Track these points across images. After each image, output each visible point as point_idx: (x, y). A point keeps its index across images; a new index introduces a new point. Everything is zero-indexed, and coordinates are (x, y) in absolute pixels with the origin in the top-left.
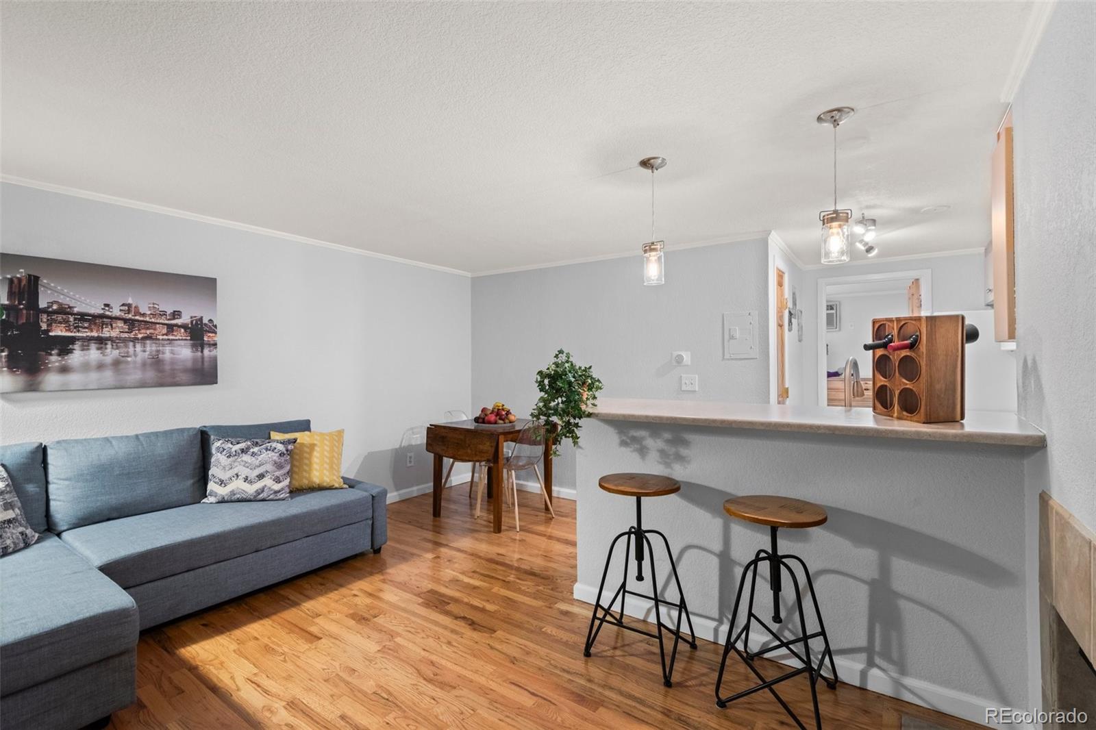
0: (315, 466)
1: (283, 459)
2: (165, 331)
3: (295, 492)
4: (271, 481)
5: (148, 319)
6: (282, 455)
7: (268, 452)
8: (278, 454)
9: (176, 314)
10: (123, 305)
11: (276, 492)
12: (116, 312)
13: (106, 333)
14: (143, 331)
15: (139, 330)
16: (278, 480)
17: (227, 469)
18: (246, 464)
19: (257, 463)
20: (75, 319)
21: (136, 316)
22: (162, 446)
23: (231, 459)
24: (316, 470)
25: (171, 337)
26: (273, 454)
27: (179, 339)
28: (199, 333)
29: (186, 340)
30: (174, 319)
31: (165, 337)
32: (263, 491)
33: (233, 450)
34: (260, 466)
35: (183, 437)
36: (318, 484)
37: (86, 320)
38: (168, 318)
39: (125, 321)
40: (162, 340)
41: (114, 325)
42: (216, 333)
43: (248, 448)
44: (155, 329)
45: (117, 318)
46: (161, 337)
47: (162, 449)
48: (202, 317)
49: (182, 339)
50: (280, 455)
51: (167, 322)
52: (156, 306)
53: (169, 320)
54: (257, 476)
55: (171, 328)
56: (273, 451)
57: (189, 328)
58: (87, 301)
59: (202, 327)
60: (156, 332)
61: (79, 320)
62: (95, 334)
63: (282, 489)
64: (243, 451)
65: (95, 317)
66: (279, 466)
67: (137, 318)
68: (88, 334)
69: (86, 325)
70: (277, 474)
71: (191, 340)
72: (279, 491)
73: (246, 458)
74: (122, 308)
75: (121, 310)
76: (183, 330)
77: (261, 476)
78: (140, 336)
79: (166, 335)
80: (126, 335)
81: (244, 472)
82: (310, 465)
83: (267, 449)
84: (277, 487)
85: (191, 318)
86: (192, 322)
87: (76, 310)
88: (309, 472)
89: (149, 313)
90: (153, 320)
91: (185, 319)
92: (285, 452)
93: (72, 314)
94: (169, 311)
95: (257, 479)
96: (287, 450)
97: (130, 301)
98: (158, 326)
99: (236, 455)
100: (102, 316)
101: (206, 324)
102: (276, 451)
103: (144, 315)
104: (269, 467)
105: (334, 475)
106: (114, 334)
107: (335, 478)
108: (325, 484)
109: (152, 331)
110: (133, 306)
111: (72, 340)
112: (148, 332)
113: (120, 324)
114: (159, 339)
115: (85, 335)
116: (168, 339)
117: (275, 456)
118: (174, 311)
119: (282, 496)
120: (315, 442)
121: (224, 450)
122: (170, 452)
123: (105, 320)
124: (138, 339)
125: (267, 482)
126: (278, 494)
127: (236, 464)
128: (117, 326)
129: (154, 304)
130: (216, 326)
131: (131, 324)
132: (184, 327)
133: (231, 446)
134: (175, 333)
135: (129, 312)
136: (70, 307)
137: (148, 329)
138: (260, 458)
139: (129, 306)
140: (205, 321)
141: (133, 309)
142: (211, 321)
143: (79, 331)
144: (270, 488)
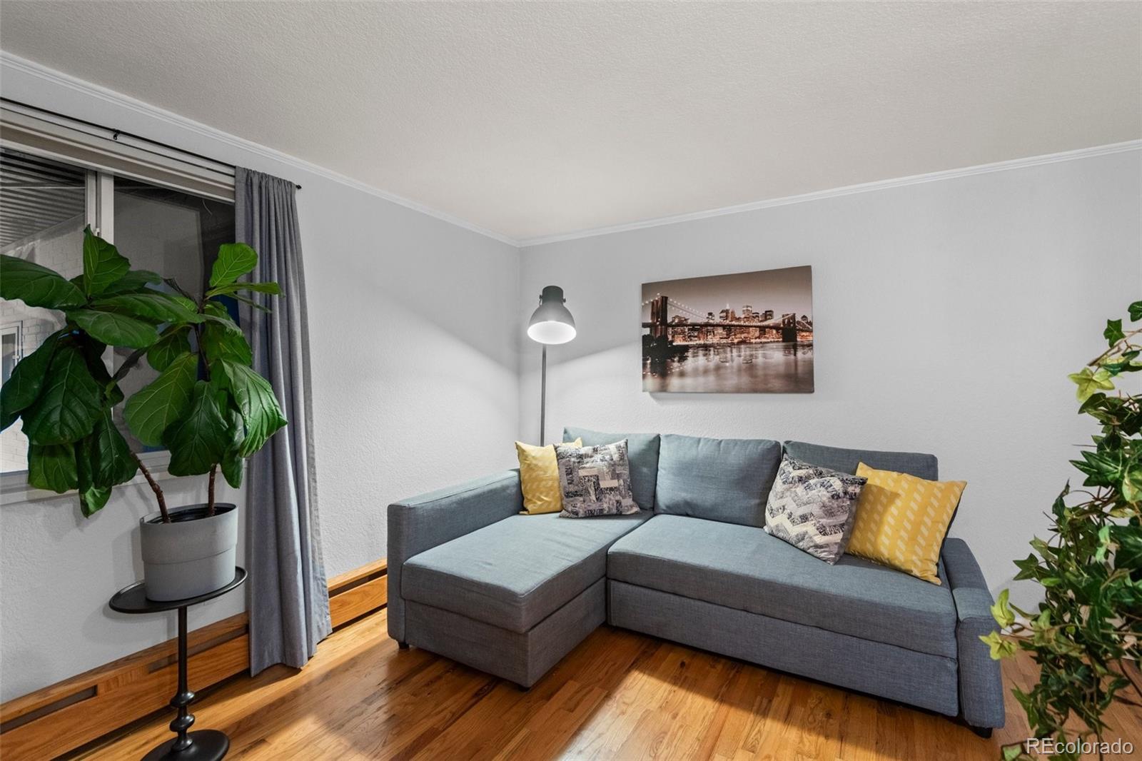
0: (886, 529)
1: (835, 504)
2: (757, 334)
3: (848, 556)
4: (814, 528)
5: (742, 323)
6: (835, 497)
7: (822, 489)
8: (829, 495)
9: (768, 315)
10: (722, 312)
11: (817, 546)
12: (717, 320)
13: (711, 340)
14: (738, 336)
15: (735, 335)
16: (822, 531)
17: (778, 497)
18: (796, 499)
19: (805, 499)
20: (689, 330)
21: (732, 321)
22: (735, 455)
23: (786, 486)
24: (886, 535)
25: (763, 340)
26: (825, 493)
27: (771, 342)
28: (791, 333)
29: (778, 342)
30: (766, 319)
31: (758, 340)
32: (803, 539)
33: (791, 476)
34: (807, 503)
35: (757, 449)
36: (888, 559)
37: (696, 330)
38: (760, 319)
39: (724, 327)
40: (756, 343)
41: (715, 332)
42: (811, 331)
43: (808, 477)
44: (749, 333)
45: (718, 325)
46: (753, 341)
47: (735, 458)
48: (794, 314)
49: (774, 342)
50: (833, 496)
51: (759, 324)
52: (749, 308)
53: (761, 321)
54: (801, 517)
55: (763, 330)
56: (827, 488)
57: (781, 328)
58: (696, 314)
59: (795, 326)
60: (750, 336)
61: (692, 330)
62: (702, 342)
63: (827, 545)
64: (801, 479)
65: (702, 326)
66: (829, 513)
67: (734, 323)
68: (698, 342)
69: (696, 334)
70: (824, 521)
71: (783, 341)
72: (821, 547)
73: (800, 489)
74: (722, 315)
75: (721, 317)
76: (774, 331)
77: (804, 518)
78: (736, 341)
79: (759, 338)
80: (724, 341)
81: (791, 507)
82: (879, 524)
83: (822, 485)
84: (820, 539)
85: (783, 316)
86: (784, 322)
87: (689, 322)
88: (877, 534)
89: (743, 316)
90: (747, 324)
91: (777, 319)
92: (842, 494)
93: (687, 326)
94: (761, 312)
95: (800, 519)
96: (846, 493)
97: (728, 308)
98: (751, 329)
99: (791, 483)
100: (707, 325)
101: (799, 323)
102: (830, 489)
103: (739, 319)
104: (816, 509)
105: (915, 553)
106: (715, 340)
107: (914, 558)
108: (897, 563)
109: (746, 335)
110: (730, 312)
111: (686, 348)
112: (743, 336)
113: (720, 330)
114: (751, 343)
115: (695, 343)
116: (761, 343)
117: (824, 495)
118: (766, 312)
119: (823, 555)
120: (900, 492)
121: (784, 473)
122: (740, 464)
123: (709, 328)
124: (733, 344)
125: (810, 528)
126: (819, 550)
127: (788, 494)
128: (718, 333)
129: (747, 307)
130: (810, 324)
131: (728, 329)
132: (776, 327)
133: (791, 469)
134: (767, 336)
135: (727, 317)
136: (686, 320)
137: (742, 333)
138: (811, 493)
139: (727, 311)
140: (798, 318)
141: (730, 315)
142: (804, 317)
143: (691, 340)
144: (811, 538)
